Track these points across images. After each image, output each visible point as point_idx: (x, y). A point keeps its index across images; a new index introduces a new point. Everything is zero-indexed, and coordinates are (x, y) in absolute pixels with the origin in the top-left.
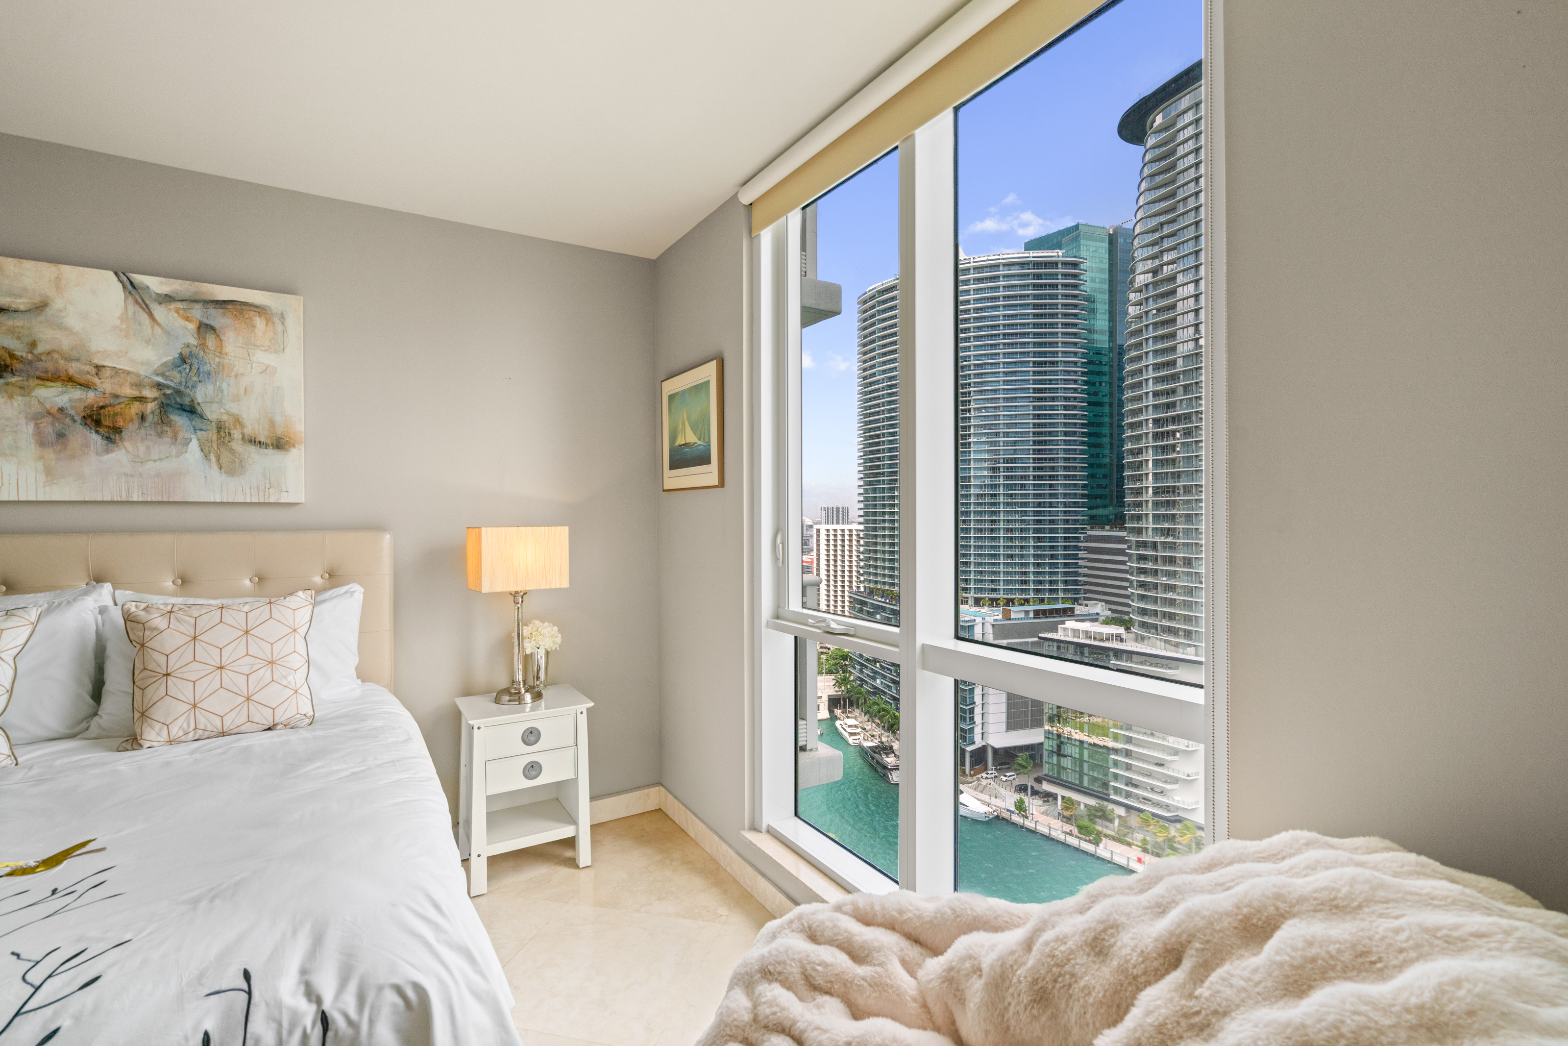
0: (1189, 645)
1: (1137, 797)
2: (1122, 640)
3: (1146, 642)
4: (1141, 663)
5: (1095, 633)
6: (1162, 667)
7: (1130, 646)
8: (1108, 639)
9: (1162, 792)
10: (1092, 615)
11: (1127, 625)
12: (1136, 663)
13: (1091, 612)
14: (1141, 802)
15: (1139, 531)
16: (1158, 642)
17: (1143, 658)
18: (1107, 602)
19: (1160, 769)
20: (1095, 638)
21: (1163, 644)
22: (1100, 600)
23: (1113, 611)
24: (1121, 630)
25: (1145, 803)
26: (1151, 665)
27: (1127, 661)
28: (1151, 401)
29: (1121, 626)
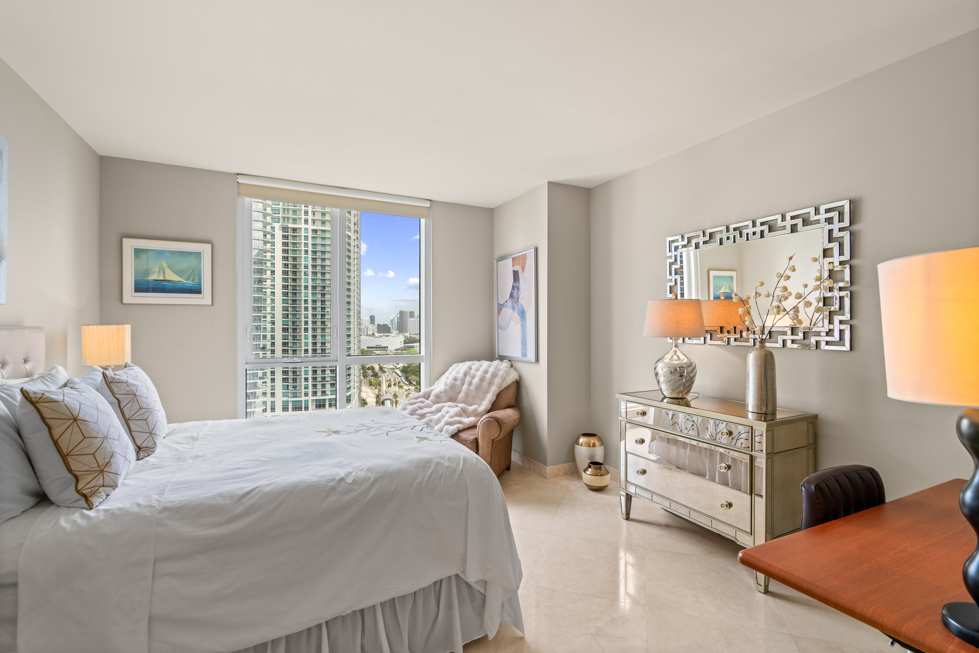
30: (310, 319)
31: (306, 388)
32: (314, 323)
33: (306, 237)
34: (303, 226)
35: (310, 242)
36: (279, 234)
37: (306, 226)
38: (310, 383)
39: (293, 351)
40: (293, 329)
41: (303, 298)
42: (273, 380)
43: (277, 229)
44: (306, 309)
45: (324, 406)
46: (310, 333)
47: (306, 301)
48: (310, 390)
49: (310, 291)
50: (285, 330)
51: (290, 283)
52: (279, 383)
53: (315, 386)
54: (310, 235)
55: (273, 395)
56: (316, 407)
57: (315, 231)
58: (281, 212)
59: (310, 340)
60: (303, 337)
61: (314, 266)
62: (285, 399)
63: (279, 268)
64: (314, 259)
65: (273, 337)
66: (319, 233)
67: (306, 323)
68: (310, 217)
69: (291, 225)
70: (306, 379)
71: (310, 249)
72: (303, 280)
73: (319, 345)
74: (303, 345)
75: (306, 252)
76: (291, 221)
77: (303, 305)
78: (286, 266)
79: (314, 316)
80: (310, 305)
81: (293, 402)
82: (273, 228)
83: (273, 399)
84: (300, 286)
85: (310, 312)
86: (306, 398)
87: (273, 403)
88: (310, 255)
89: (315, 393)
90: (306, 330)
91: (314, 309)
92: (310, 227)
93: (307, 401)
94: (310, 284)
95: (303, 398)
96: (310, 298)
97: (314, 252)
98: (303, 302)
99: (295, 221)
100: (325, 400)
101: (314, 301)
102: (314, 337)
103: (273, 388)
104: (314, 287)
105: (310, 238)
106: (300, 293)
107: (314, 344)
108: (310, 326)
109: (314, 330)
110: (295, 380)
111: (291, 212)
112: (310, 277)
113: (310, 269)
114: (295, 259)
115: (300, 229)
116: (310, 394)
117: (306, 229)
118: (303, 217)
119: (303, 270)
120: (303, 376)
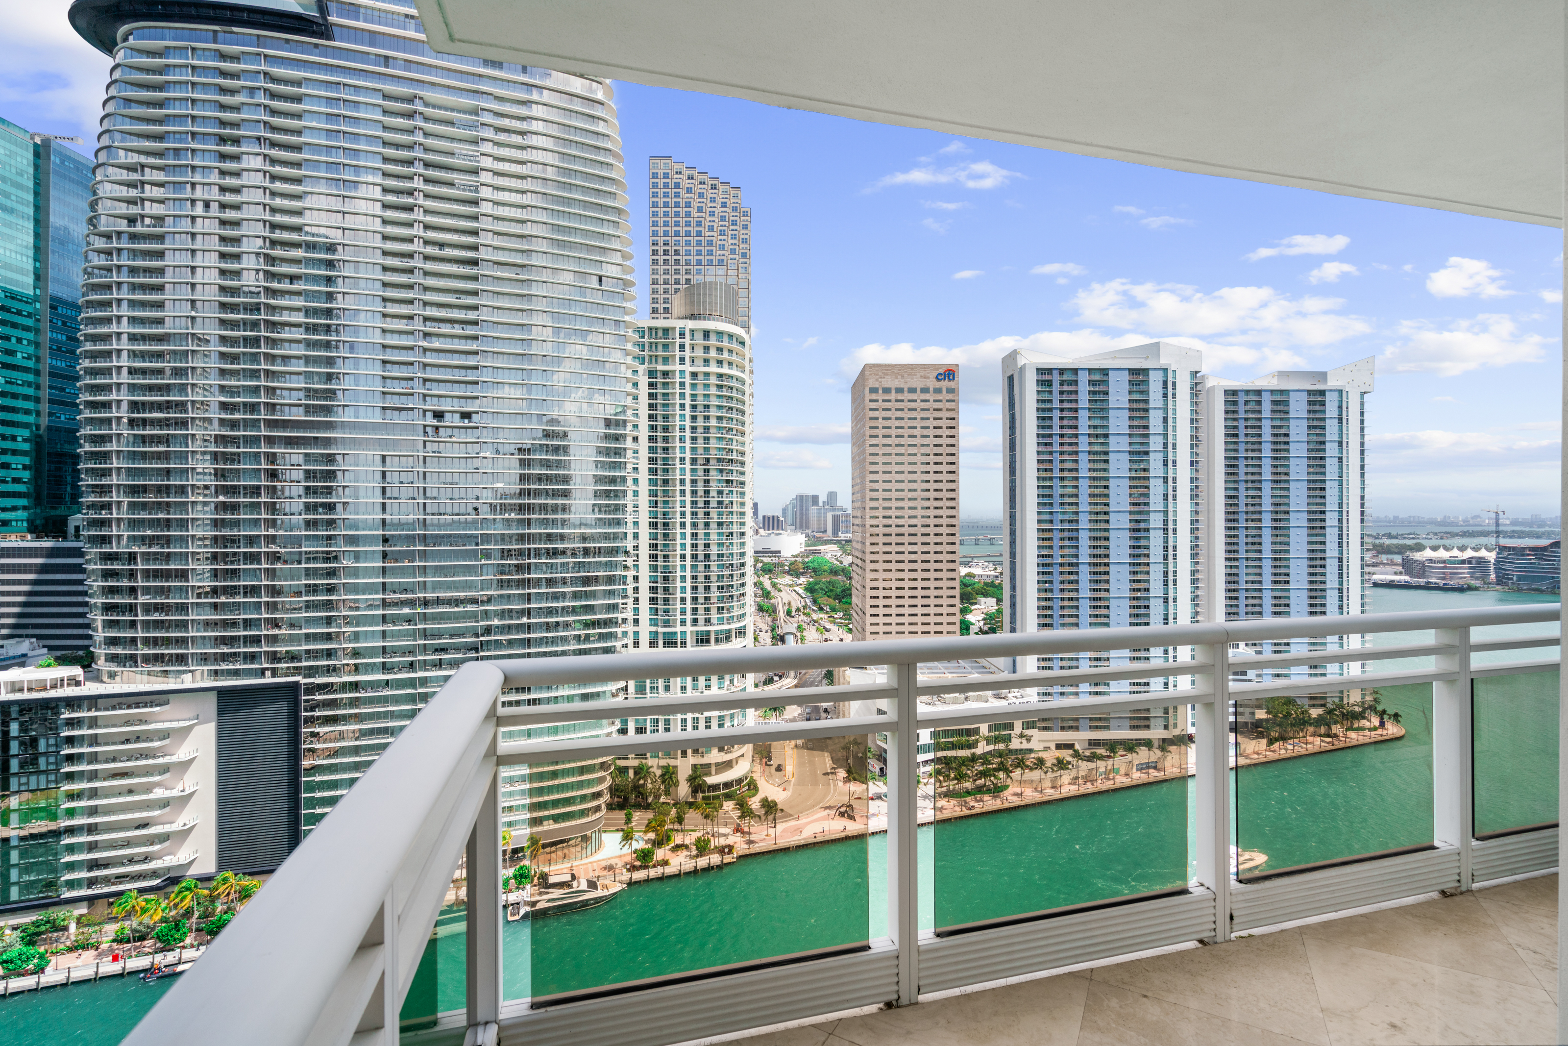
0: (184, 672)
1: (107, 880)
2: (78, 684)
3: (118, 678)
4: (114, 708)
5: (29, 682)
6: (145, 706)
7: (91, 689)
8: (54, 686)
9: (146, 858)
10: (14, 658)
11: (86, 661)
12: (106, 709)
13: (11, 654)
14: (113, 884)
15: (105, 540)
16: (139, 676)
17: (116, 701)
18: (39, 637)
19: (144, 832)
20: (30, 690)
21: (145, 677)
22: (27, 636)
23: (51, 648)
24: (77, 671)
25: (120, 883)
26: (129, 707)
27: (89, 710)
28: (125, 378)
29: (74, 664)
30: (688, 509)
31: (683, 612)
32: (694, 514)
33: (682, 385)
34: (678, 367)
35: (688, 391)
36: (644, 381)
37: (682, 367)
38: (689, 606)
39: (664, 556)
40: (664, 524)
41: (678, 477)
42: (636, 600)
43: (641, 373)
44: (683, 492)
45: (708, 641)
46: (688, 530)
47: (682, 482)
48: (689, 617)
49: (688, 466)
50: (653, 525)
51: (660, 455)
52: (645, 605)
53: (694, 610)
54: (688, 380)
55: (636, 622)
56: (697, 642)
57: (694, 375)
58: (647, 348)
59: (688, 541)
60: (678, 536)
61: (694, 429)
62: (654, 629)
63: (644, 433)
64: (694, 418)
65: (636, 536)
66: (700, 377)
67: (683, 514)
68: (688, 354)
69: (661, 367)
70: (683, 600)
71: (688, 402)
72: (678, 450)
73: (701, 547)
74: (678, 547)
75: (683, 406)
76: (660, 360)
77: (678, 488)
78: (653, 428)
79: (694, 503)
80: (688, 488)
81: (664, 633)
82: (635, 372)
83: (636, 629)
84: (674, 459)
85: (688, 498)
86: (683, 629)
87: (636, 634)
88: (688, 412)
89: (695, 622)
90: (683, 525)
91: (694, 493)
92: (688, 368)
93: (684, 633)
94: (688, 455)
95: (679, 629)
96: (688, 477)
97: (694, 407)
98: (678, 482)
99: (666, 360)
100: (708, 632)
101: (694, 482)
102: (694, 535)
103: (636, 611)
104: (694, 460)
105: (687, 386)
106: (674, 470)
107: (694, 546)
108: (688, 520)
109: (694, 525)
110: (666, 601)
111: (660, 347)
112: (688, 444)
113: (688, 434)
114: (665, 418)
115: (674, 372)
116: (689, 622)
117: (682, 372)
118: (678, 353)
119: (678, 433)
120: (679, 595)
